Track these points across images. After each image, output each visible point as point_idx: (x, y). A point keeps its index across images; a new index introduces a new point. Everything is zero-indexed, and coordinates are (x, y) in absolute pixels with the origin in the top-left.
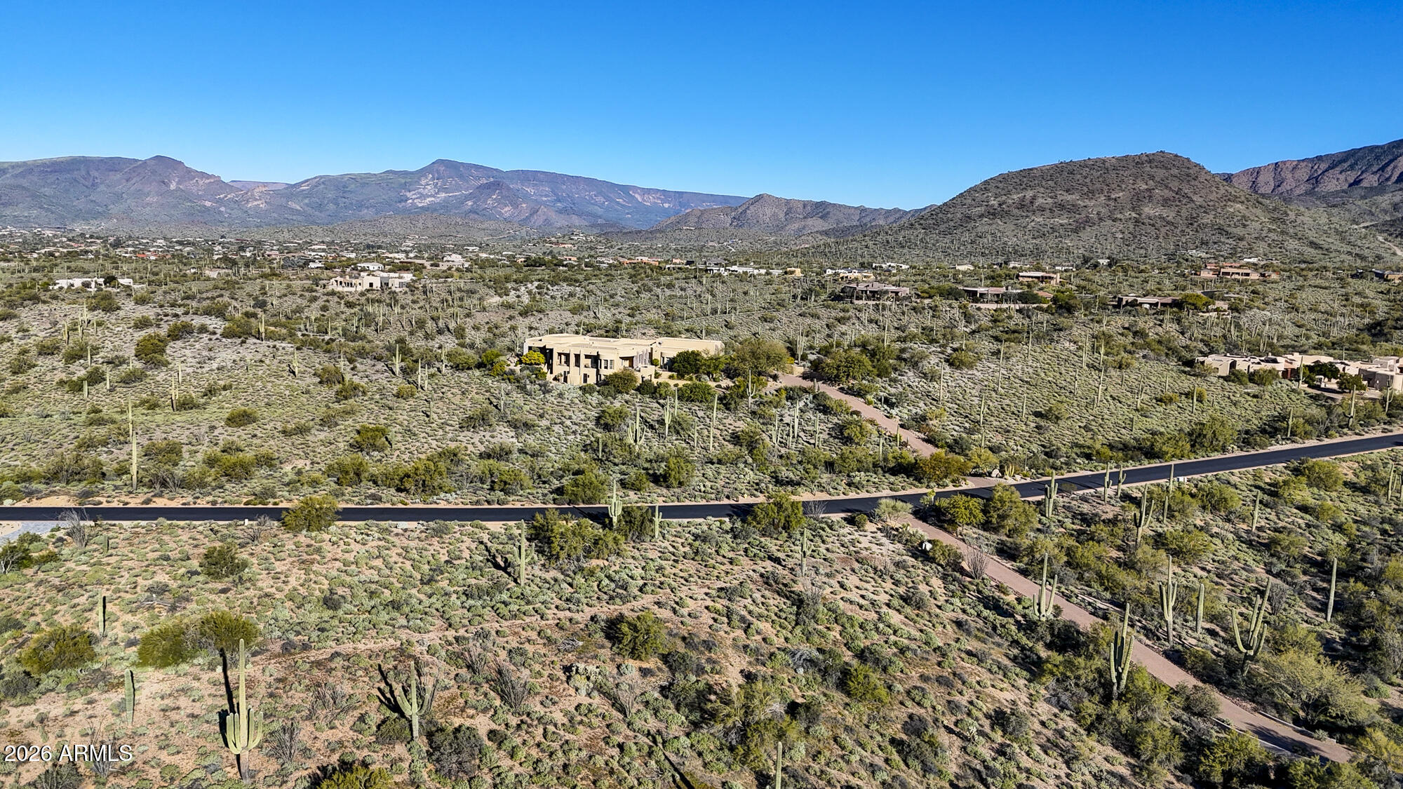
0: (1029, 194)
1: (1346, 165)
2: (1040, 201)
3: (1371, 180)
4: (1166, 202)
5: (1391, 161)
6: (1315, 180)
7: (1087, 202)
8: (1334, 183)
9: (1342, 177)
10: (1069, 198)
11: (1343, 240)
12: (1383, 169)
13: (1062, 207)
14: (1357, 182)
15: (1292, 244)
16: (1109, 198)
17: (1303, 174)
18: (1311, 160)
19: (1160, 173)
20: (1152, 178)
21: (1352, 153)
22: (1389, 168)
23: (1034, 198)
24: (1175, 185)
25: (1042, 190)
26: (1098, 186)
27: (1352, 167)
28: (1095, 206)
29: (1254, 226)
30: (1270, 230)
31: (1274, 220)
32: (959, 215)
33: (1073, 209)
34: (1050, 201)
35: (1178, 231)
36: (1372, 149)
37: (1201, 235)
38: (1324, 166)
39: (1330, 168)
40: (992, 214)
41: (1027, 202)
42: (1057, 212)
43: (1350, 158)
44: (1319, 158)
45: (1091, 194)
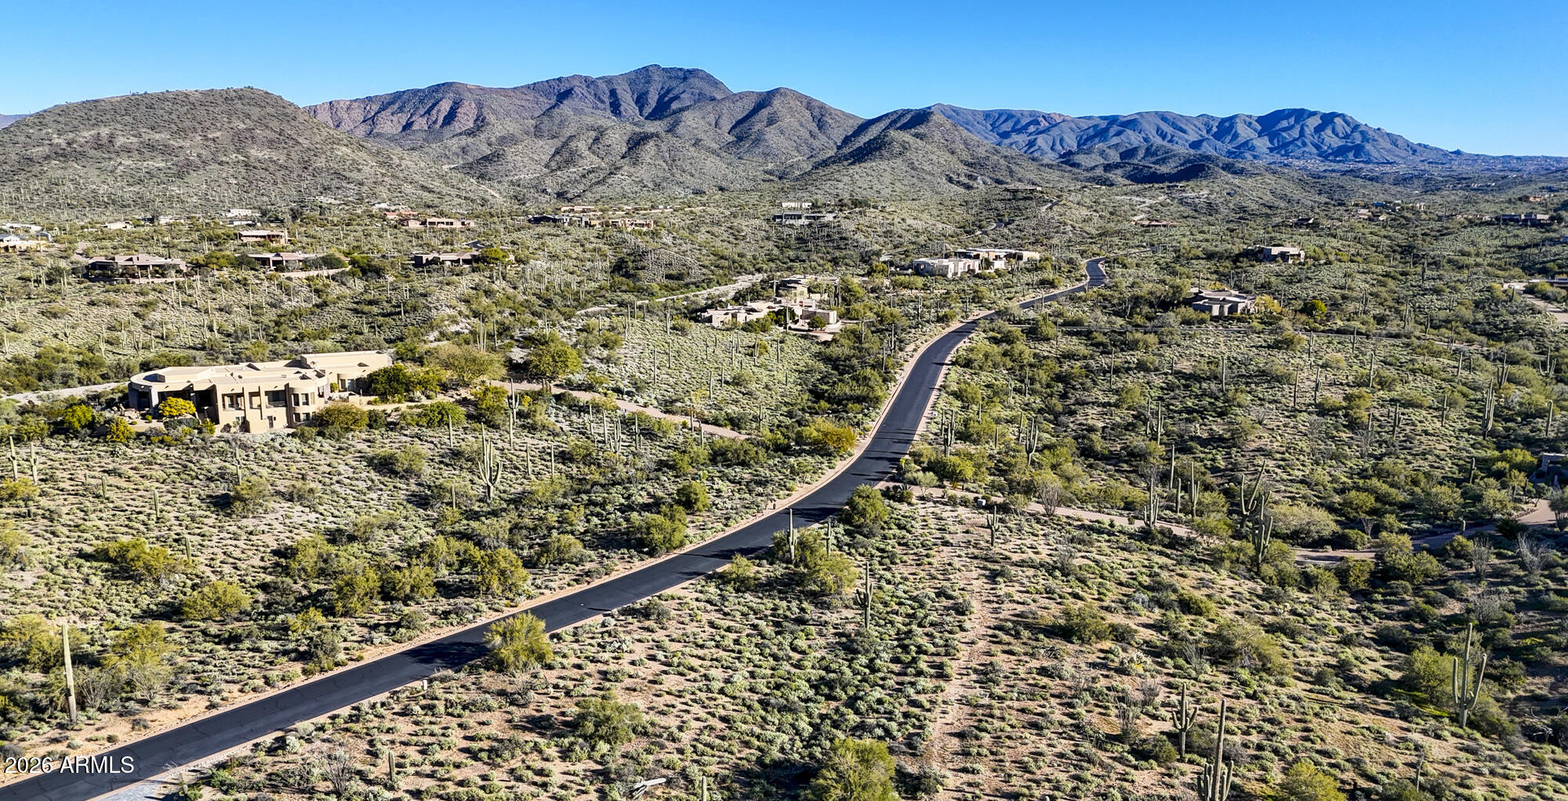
0: (105, 131)
1: (396, 106)
2: (120, 141)
3: (420, 123)
4: (271, 144)
5: (434, 105)
6: (371, 120)
7: (181, 143)
8: (390, 124)
9: (395, 118)
10: (157, 136)
11: (446, 183)
12: (428, 112)
13: (151, 147)
14: (408, 126)
15: (408, 189)
16: (206, 138)
17: (358, 114)
18: (363, 101)
19: (256, 112)
20: (248, 116)
21: (397, 96)
22: (434, 112)
23: (111, 139)
24: (275, 124)
25: (119, 126)
26: (187, 123)
27: (401, 109)
28: (192, 147)
29: (366, 169)
30: (383, 175)
31: (381, 164)
32: (13, 156)
33: (166, 151)
34: (134, 140)
35: (294, 175)
36: (415, 92)
37: (319, 179)
38: (375, 108)
39: (383, 109)
40: (62, 155)
41: (105, 141)
42: (147, 155)
43: (396, 101)
44: (369, 99)
45: (181, 132)
